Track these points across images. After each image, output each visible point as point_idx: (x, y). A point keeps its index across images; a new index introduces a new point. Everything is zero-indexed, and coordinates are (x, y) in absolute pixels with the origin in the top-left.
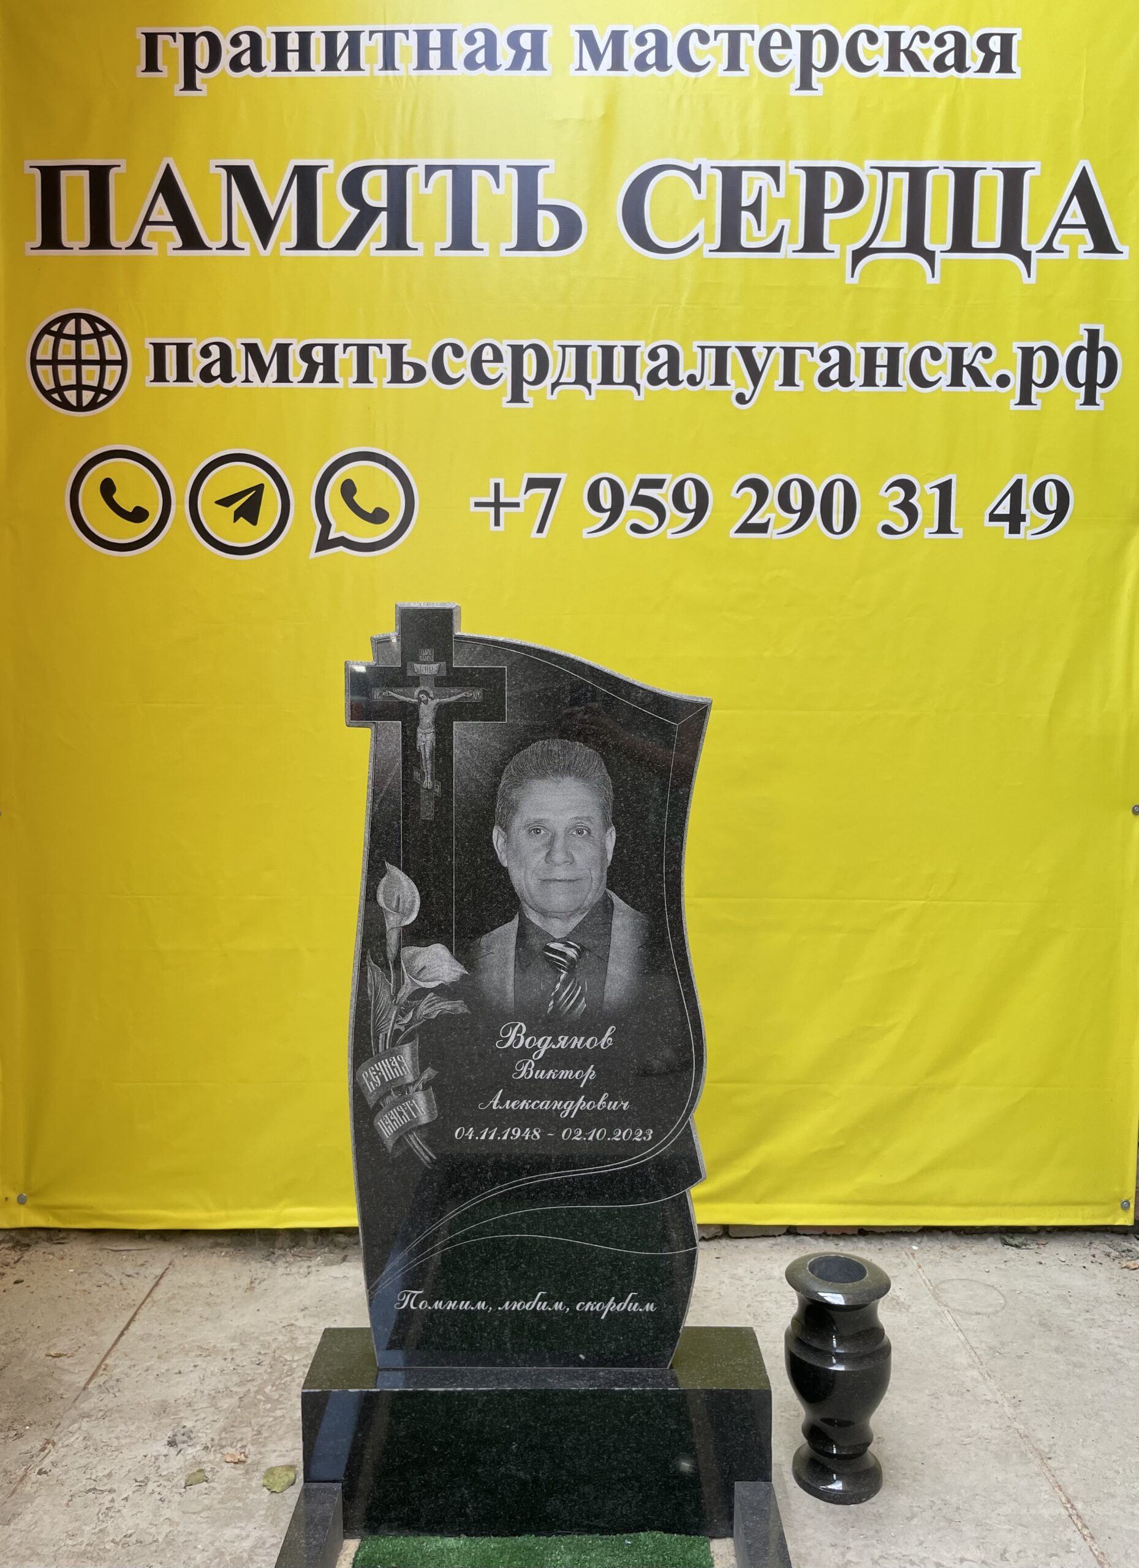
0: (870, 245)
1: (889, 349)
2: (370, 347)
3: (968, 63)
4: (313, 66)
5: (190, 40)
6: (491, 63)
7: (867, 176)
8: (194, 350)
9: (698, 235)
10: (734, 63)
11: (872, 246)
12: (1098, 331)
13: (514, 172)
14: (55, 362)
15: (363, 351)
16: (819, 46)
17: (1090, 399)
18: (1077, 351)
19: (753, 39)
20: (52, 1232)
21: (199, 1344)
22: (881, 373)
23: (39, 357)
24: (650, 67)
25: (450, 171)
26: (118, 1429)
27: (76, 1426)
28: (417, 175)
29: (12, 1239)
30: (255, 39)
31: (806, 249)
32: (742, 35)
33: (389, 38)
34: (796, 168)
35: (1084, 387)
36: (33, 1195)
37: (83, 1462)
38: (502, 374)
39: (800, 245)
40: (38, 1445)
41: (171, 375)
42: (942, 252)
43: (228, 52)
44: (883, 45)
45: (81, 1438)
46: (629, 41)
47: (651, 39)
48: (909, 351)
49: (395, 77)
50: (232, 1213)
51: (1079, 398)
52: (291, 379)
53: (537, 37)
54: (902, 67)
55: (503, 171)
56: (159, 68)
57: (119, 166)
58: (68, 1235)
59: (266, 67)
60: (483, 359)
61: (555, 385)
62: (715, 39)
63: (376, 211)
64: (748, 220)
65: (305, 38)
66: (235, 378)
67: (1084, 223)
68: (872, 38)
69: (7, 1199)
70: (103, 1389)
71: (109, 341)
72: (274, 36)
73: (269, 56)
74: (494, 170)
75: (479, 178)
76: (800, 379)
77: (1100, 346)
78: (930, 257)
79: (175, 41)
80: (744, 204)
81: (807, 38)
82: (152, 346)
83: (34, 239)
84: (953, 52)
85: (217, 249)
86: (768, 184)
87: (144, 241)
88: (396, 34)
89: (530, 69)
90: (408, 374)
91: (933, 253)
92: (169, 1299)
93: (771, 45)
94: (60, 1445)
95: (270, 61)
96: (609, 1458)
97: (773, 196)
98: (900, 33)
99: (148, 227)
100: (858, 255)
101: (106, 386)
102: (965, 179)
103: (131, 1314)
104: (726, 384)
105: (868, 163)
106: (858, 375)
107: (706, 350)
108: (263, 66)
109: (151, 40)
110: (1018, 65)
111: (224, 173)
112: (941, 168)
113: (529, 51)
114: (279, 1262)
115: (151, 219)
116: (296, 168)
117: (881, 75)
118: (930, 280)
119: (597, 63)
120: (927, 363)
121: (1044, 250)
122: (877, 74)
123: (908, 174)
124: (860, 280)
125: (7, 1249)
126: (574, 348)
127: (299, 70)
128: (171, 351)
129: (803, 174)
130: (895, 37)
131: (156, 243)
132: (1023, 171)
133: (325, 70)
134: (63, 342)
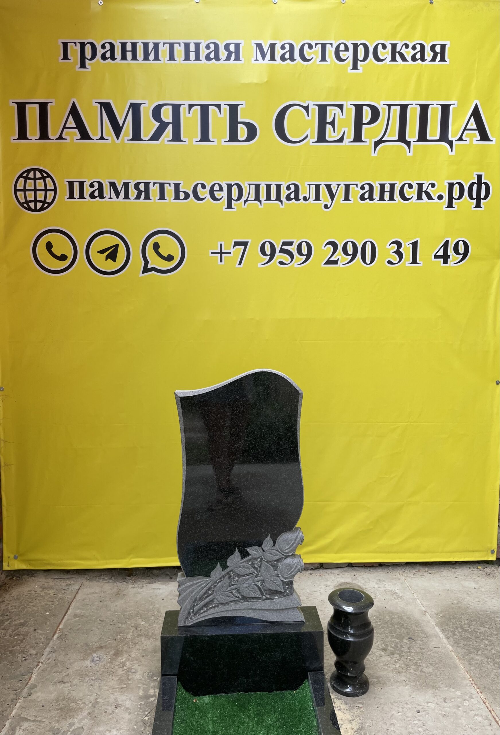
1: (390, 184)
2: (165, 184)
3: (426, 57)
4: (138, 58)
5: (83, 45)
6: (217, 58)
7: (382, 108)
8: (87, 185)
9: (307, 135)
10: (323, 58)
11: (383, 139)
12: (481, 175)
13: (228, 107)
14: (25, 190)
15: (162, 185)
16: (361, 50)
17: (478, 205)
18: (472, 184)
19: (332, 47)
20: (30, 571)
21: (99, 619)
22: (387, 195)
23: (18, 188)
24: (287, 59)
25: (200, 107)
26: (69, 656)
28: (185, 108)
29: (11, 575)
30: (112, 46)
31: (355, 141)
32: (328, 46)
33: (172, 46)
34: (351, 105)
35: (475, 200)
36: (21, 555)
38: (223, 196)
39: (352, 139)
41: (76, 196)
42: (413, 142)
43: (100, 51)
44: (388, 50)
45: (54, 660)
46: (278, 48)
47: (287, 47)
48: (399, 185)
49: (175, 64)
50: (108, 561)
51: (473, 205)
52: (130, 198)
53: (237, 46)
54: (397, 60)
55: (223, 107)
56: (69, 58)
57: (52, 102)
58: (36, 572)
59: (117, 58)
60: (215, 190)
61: (246, 201)
62: (315, 47)
63: (168, 124)
64: (329, 128)
65: (134, 45)
66: (105, 197)
67: (476, 128)
68: (384, 47)
69: (9, 557)
70: (60, 639)
71: (48, 180)
72: (120, 44)
73: (118, 54)
74: (219, 106)
75: (212, 110)
76: (352, 198)
77: (483, 182)
78: (408, 144)
79: (76, 46)
80: (327, 122)
82: (68, 183)
83: (15, 136)
84: (419, 53)
85: (96, 139)
86: (338, 113)
87: (64, 136)
88: (175, 44)
89: (234, 60)
90: (182, 196)
91: (410, 142)
92: (83, 600)
93: (340, 49)
94: (45, 663)
95: (119, 56)
97: (340, 118)
98: (397, 44)
99: (65, 130)
100: (377, 144)
101: (47, 201)
102: (424, 109)
103: (67, 607)
104: (319, 200)
105: (382, 102)
106: (376, 195)
107: (311, 185)
108: (116, 58)
109: (65, 45)
110: (448, 58)
111: (99, 105)
112: (414, 104)
113: (234, 52)
114: (129, 583)
115: (66, 126)
116: (131, 103)
117: (387, 63)
118: (408, 154)
119: (264, 58)
120: (407, 190)
121: (458, 140)
122: (386, 63)
123: (399, 107)
124: (378, 155)
125: (9, 579)
126: (254, 185)
127: (132, 60)
128: (76, 185)
129: (353, 107)
130: (394, 46)
131: (69, 137)
132: (449, 105)
133: (143, 60)
134: (28, 181)
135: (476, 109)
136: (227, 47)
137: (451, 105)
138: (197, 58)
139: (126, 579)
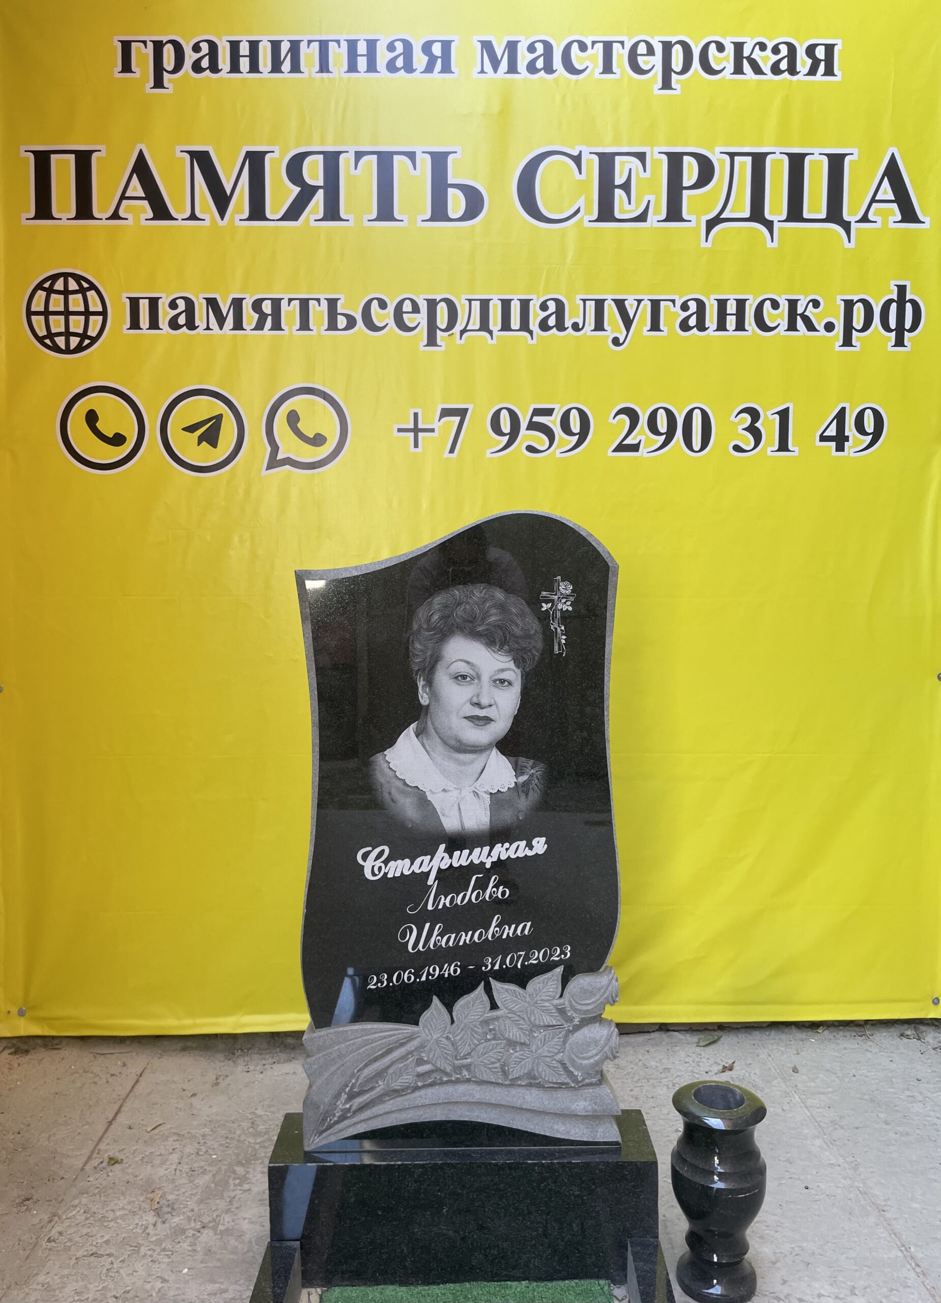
0: (721, 215)
1: (737, 300)
2: (310, 301)
3: (799, 68)
4: (261, 69)
5: (158, 47)
6: (409, 67)
7: (718, 159)
8: (164, 303)
9: (579, 208)
10: (608, 68)
11: (722, 217)
12: (905, 286)
13: (428, 157)
14: (46, 313)
15: (304, 304)
16: (677, 54)
17: (900, 342)
18: (888, 303)
19: (623, 48)
20: (47, 1039)
21: (176, 1131)
22: (732, 321)
23: (33, 309)
24: (539, 70)
25: (375, 157)
26: (112, 1204)
27: (76, 1202)
28: (348, 160)
30: (213, 46)
31: (668, 219)
32: (615, 45)
33: (324, 46)
34: (659, 153)
35: (894, 332)
36: (31, 1009)
37: (85, 1231)
38: (419, 323)
39: (663, 216)
40: (46, 1217)
41: (144, 324)
42: (779, 221)
43: (191, 57)
44: (729, 54)
45: (82, 1211)
46: (522, 49)
47: (540, 48)
48: (754, 301)
49: (329, 79)
50: (198, 1021)
51: (891, 341)
52: (245, 328)
53: (446, 46)
54: (745, 71)
55: (419, 156)
56: (133, 70)
57: (100, 151)
58: (61, 1041)
59: (222, 69)
60: (404, 310)
61: (463, 332)
62: (592, 48)
63: (315, 189)
64: (620, 196)
65: (254, 45)
66: (198, 326)
67: (893, 199)
68: (720, 47)
69: (9, 1012)
71: (92, 296)
72: (228, 43)
73: (224, 61)
74: (411, 156)
75: (400, 162)
76: (664, 326)
77: (908, 298)
78: (769, 225)
79: (146, 47)
80: (617, 184)
81: (667, 47)
82: (128, 300)
83: (29, 212)
84: (786, 59)
85: (182, 220)
86: (637, 166)
87: (121, 213)
88: (330, 43)
89: (441, 72)
90: (342, 323)
91: (772, 222)
92: (149, 1094)
93: (639, 53)
94: (65, 1217)
95: (225, 65)
96: (524, 1219)
97: (641, 176)
98: (743, 43)
99: (124, 201)
100: (711, 224)
101: (89, 333)
102: (797, 162)
103: (116, 1107)
104: (604, 330)
105: (718, 149)
106: (712, 322)
107: (587, 302)
108: (220, 69)
109: (126, 46)
110: (839, 70)
111: (187, 156)
112: (778, 153)
113: (439, 57)
114: (240, 1062)
115: (126, 196)
116: (248, 153)
117: (727, 78)
118: (770, 244)
119: (496, 68)
120: (769, 312)
121: (861, 221)
122: (724, 77)
123: (750, 158)
124: (712, 245)
125: (9, 1054)
126: (479, 302)
127: (250, 72)
128: (144, 304)
129: (665, 158)
130: (739, 47)
131: (131, 215)
132: (843, 156)
133: (271, 72)
134: (53, 296)
137: (845, 155)
139: (233, 1054)
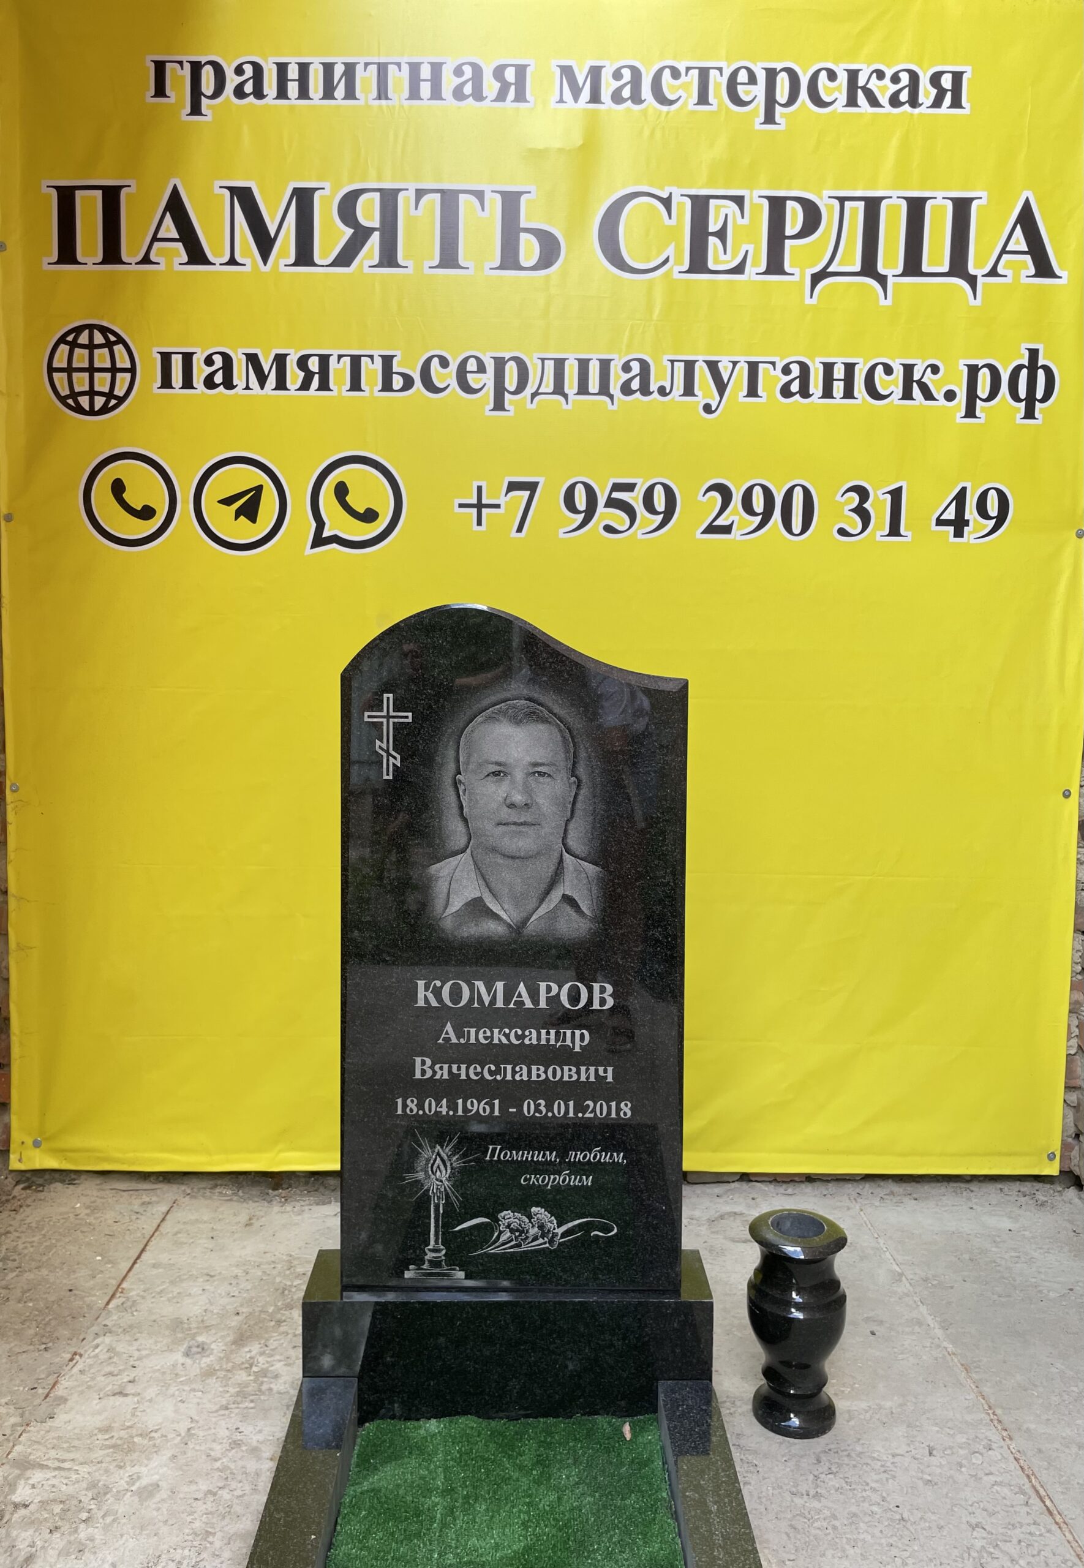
0: (828, 267)
1: (845, 364)
2: (362, 358)
3: (921, 99)
4: (311, 95)
5: (196, 67)
6: (478, 95)
7: (825, 205)
8: (198, 359)
9: (668, 257)
10: (703, 98)
11: (830, 270)
12: (1037, 350)
13: (498, 197)
14: (69, 370)
15: (356, 361)
16: (782, 83)
17: (1030, 414)
18: (1018, 369)
19: (721, 75)
20: (64, 1174)
21: (205, 1271)
23: (55, 365)
24: (625, 100)
25: (439, 195)
26: (138, 1343)
27: (100, 1339)
28: (407, 199)
29: (28, 1179)
30: (258, 69)
31: (769, 271)
32: (712, 72)
33: (382, 69)
34: (760, 197)
35: (1024, 402)
36: (48, 1139)
38: (485, 384)
39: (763, 267)
41: (177, 381)
42: (893, 276)
43: (232, 81)
44: (841, 83)
46: (606, 76)
47: (627, 74)
48: (864, 365)
49: (388, 106)
50: (231, 1157)
52: (288, 387)
53: (521, 70)
54: (859, 102)
55: (488, 196)
56: (168, 94)
57: (129, 186)
58: (79, 1176)
59: (267, 95)
60: (468, 370)
61: (534, 395)
62: (686, 75)
63: (370, 231)
64: (715, 244)
65: (304, 68)
66: (237, 385)
67: (1027, 250)
68: (832, 76)
69: (23, 1143)
70: (122, 1308)
71: (120, 351)
72: (275, 66)
73: (270, 85)
74: (479, 195)
75: (466, 202)
76: (763, 391)
77: (1040, 364)
78: (882, 280)
79: (182, 69)
80: (711, 230)
82: (159, 355)
83: (51, 255)
84: (907, 89)
85: (220, 264)
86: (734, 212)
87: (153, 257)
88: (389, 66)
89: (514, 101)
90: (398, 383)
91: (886, 277)
93: (738, 81)
94: (86, 1356)
95: (271, 90)
97: (738, 223)
98: (858, 71)
99: (156, 243)
100: (816, 278)
101: (116, 393)
102: (916, 208)
104: (694, 395)
105: (826, 193)
106: (816, 387)
107: (675, 363)
108: (265, 94)
109: (160, 67)
110: (967, 102)
111: (227, 193)
112: (895, 197)
113: (512, 84)
114: (274, 1203)
115: (159, 236)
116: (295, 189)
117: (839, 111)
118: (882, 301)
119: (576, 96)
120: (880, 377)
121: (989, 275)
122: (836, 110)
123: (864, 203)
124: (818, 302)
125: (23, 1189)
126: (553, 361)
127: (298, 98)
128: (177, 360)
129: (766, 203)
130: (853, 75)
131: (164, 259)
132: (970, 200)
133: (323, 98)
134: (77, 350)
135: (1027, 209)
136: (499, 72)
137: (972, 200)
138: (436, 94)
139: (268, 1194)
